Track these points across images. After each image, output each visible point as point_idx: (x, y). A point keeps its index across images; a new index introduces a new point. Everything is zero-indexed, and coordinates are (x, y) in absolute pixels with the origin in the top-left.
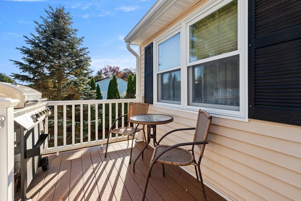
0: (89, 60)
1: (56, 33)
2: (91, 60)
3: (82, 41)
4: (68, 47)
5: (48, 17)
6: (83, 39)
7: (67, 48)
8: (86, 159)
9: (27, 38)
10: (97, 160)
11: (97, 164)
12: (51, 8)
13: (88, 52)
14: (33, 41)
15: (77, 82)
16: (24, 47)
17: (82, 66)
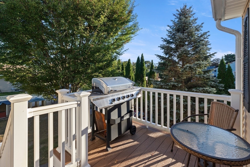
0: (208, 43)
1: (179, 28)
2: (210, 43)
3: (202, 27)
4: (186, 37)
5: (175, 19)
6: (202, 25)
7: (185, 39)
8: (158, 142)
9: (163, 38)
10: (163, 149)
11: (158, 153)
12: (177, 11)
13: (209, 36)
14: (166, 39)
15: (192, 67)
16: (161, 45)
17: (199, 51)
